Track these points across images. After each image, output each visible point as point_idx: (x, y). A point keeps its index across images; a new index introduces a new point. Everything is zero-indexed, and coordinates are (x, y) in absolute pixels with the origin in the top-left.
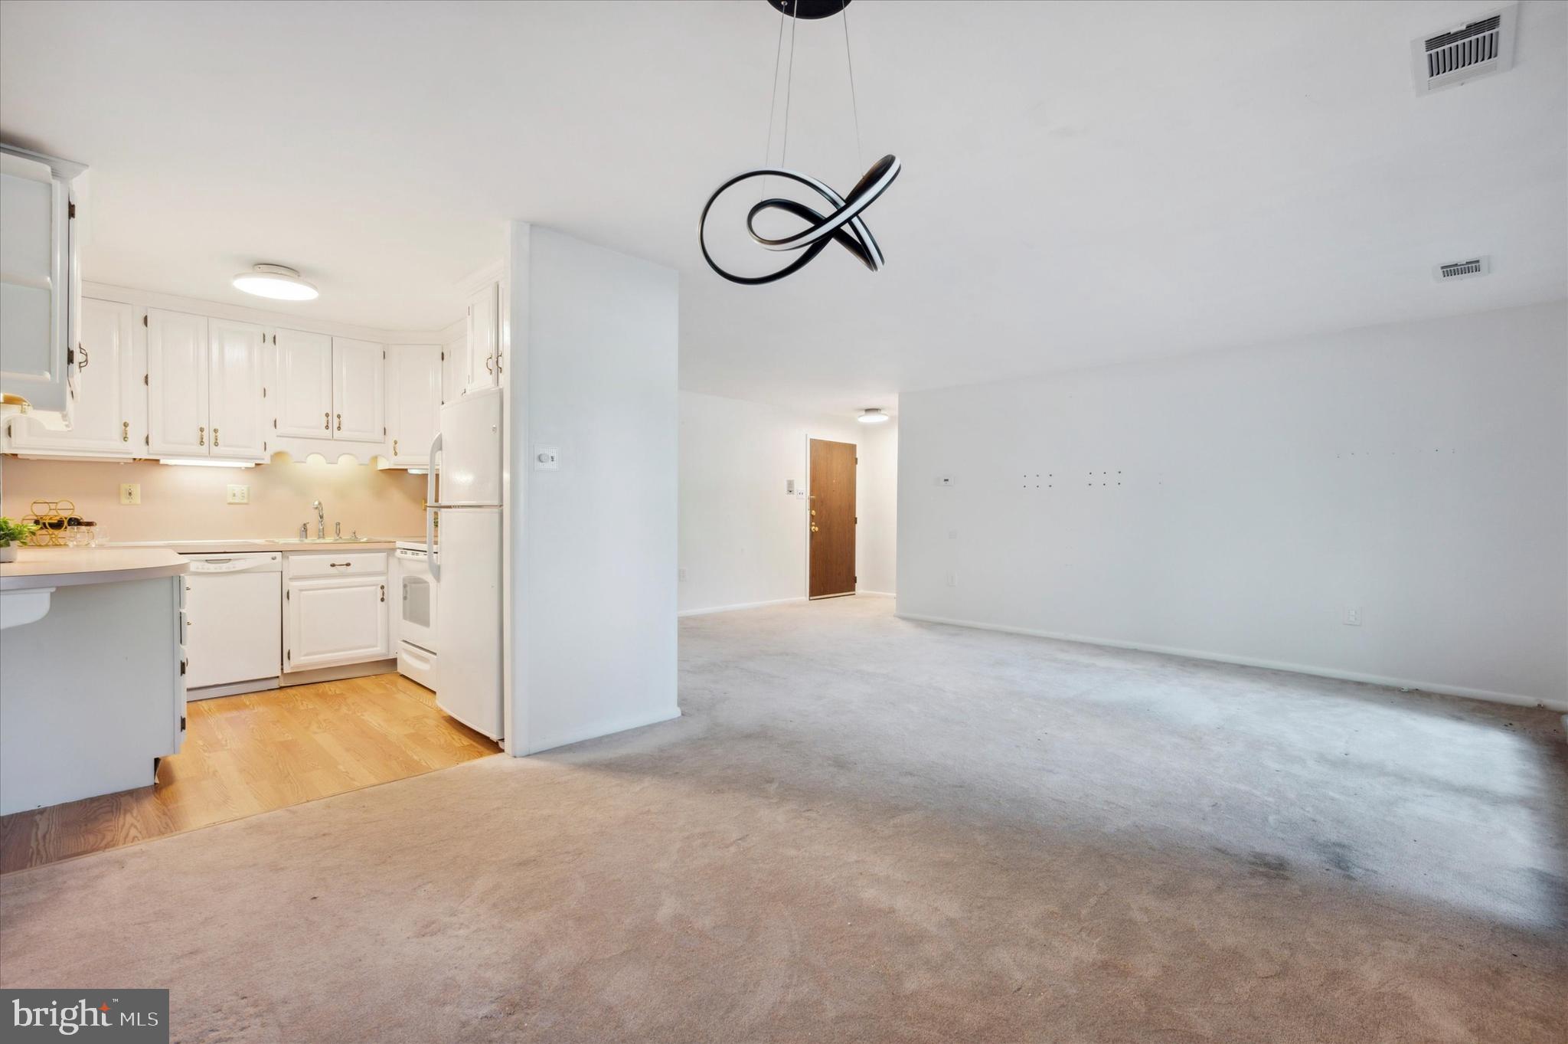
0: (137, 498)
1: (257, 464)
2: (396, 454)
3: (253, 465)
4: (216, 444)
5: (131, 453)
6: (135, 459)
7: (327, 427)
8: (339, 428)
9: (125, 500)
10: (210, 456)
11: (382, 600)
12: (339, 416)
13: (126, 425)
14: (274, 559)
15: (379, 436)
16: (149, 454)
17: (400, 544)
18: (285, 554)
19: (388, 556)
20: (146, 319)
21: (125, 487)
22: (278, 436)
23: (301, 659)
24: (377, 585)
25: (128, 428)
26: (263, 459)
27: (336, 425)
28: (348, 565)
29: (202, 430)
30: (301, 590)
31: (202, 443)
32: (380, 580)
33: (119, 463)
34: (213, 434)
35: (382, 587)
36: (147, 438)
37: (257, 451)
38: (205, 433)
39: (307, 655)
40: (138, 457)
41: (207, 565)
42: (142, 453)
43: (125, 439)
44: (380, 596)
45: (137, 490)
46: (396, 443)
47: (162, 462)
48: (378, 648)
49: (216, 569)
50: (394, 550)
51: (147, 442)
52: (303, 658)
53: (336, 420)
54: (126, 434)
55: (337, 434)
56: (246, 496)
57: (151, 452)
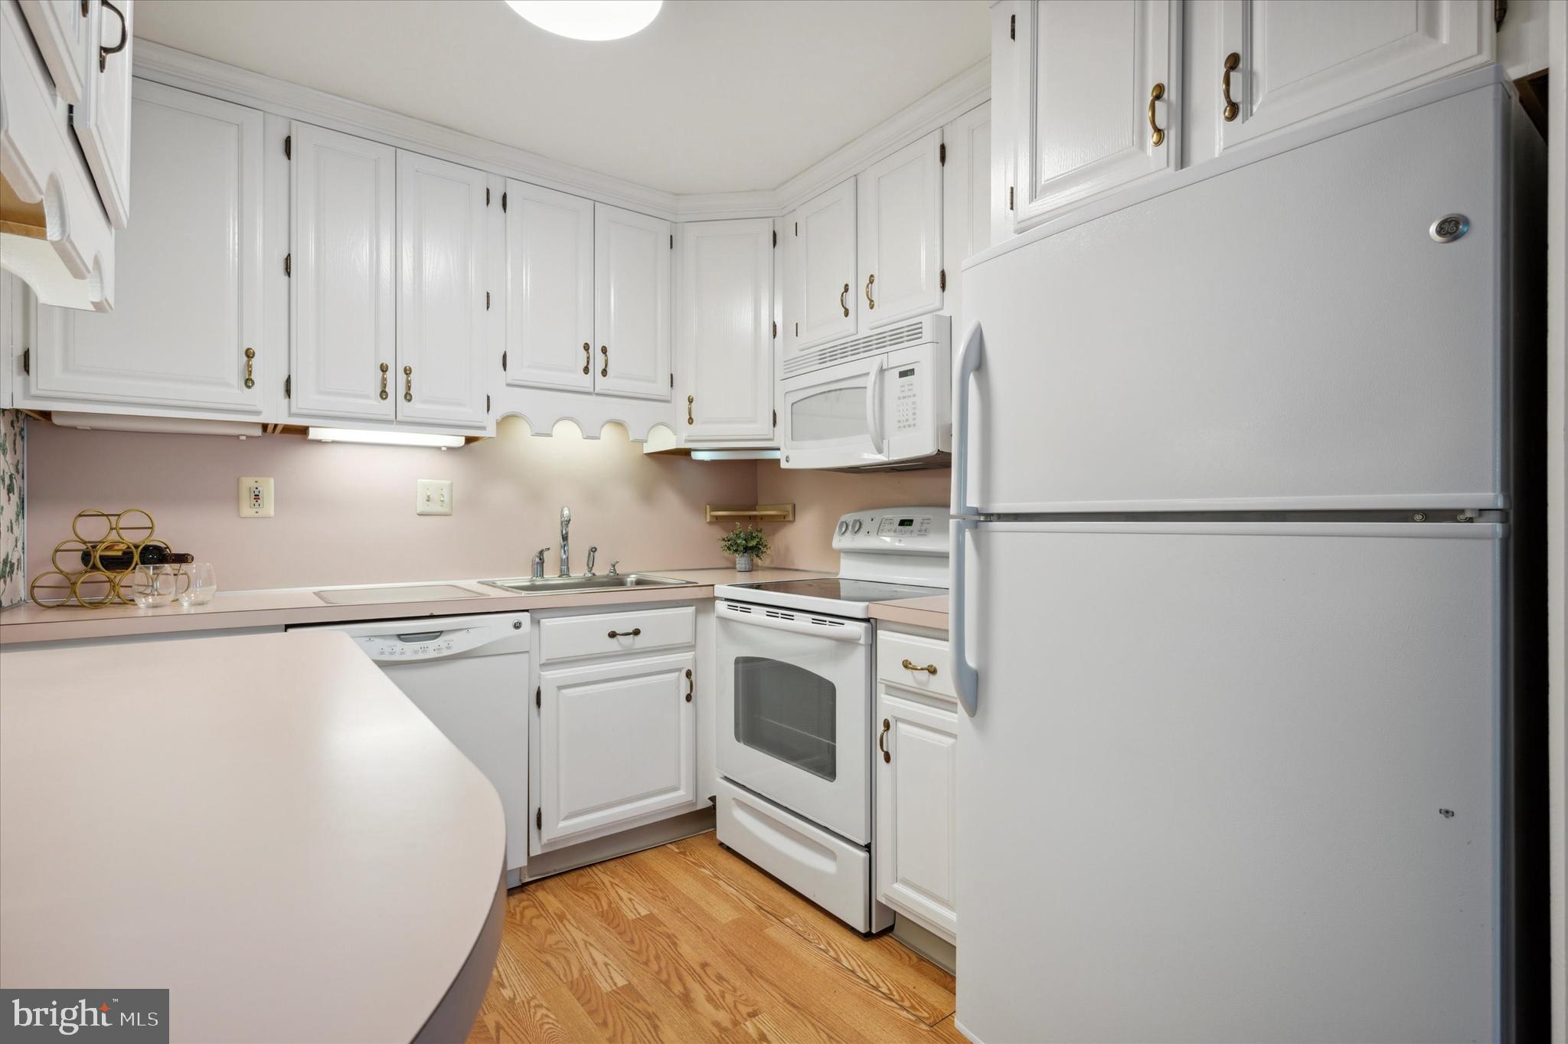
0: (269, 507)
1: (469, 440)
2: (691, 421)
3: (461, 441)
4: (408, 397)
5: (258, 413)
6: (265, 427)
7: (586, 370)
8: (604, 373)
9: (247, 510)
10: (395, 421)
11: (689, 698)
12: (604, 350)
13: (249, 354)
14: (517, 626)
15: (661, 387)
16: (291, 415)
17: (722, 590)
18: (537, 616)
19: (697, 612)
20: (288, 141)
21: (248, 482)
22: (508, 385)
23: (561, 828)
24: (679, 670)
25: (254, 361)
26: (483, 428)
27: (600, 367)
28: (637, 632)
29: (384, 369)
30: (560, 688)
31: (384, 394)
32: (684, 659)
33: (238, 437)
34: (402, 377)
35: (689, 674)
36: (288, 382)
37: (473, 414)
38: (390, 375)
39: (566, 818)
40: (271, 420)
41: (399, 645)
42: (279, 416)
43: (249, 382)
44: (684, 690)
45: (269, 487)
46: (691, 401)
47: (313, 434)
48: (681, 793)
49: (416, 652)
50: (713, 599)
51: (288, 392)
52: (562, 824)
53: (600, 356)
54: (250, 372)
55: (602, 384)
56: (446, 498)
57: (294, 410)
